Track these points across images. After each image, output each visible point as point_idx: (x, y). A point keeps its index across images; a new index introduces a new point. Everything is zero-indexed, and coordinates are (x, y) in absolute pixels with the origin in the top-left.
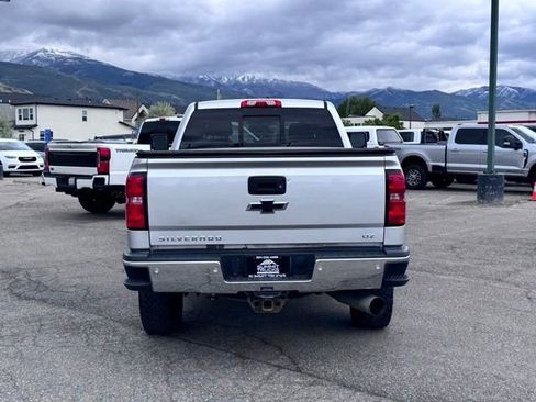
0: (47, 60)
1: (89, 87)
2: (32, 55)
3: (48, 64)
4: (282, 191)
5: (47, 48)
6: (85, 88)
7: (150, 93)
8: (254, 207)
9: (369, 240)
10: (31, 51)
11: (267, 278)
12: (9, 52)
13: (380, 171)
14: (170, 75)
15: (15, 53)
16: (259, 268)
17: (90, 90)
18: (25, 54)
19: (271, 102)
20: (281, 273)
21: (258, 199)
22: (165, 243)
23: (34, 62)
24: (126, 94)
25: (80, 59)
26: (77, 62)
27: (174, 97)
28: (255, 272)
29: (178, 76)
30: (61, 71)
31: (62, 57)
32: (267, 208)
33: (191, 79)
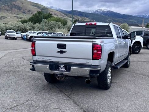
0: (100, 12)
1: (110, 19)
2: (96, 11)
3: (100, 13)
4: (65, 48)
5: (101, 9)
6: (109, 19)
7: (128, 20)
8: (58, 52)
9: (88, 63)
10: (96, 10)
11: (62, 71)
12: (91, 10)
13: (91, 44)
14: (134, 15)
15: (92, 10)
16: (60, 68)
17: (110, 20)
18: (95, 11)
19: (93, 23)
20: (65, 70)
21: (59, 50)
22: (39, 59)
23: (97, 12)
24: (120, 21)
25: (109, 11)
26: (108, 12)
27: (135, 21)
28: (59, 69)
29: (136, 15)
30: (104, 15)
31: (104, 11)
32: (61, 52)
33: (140, 16)
